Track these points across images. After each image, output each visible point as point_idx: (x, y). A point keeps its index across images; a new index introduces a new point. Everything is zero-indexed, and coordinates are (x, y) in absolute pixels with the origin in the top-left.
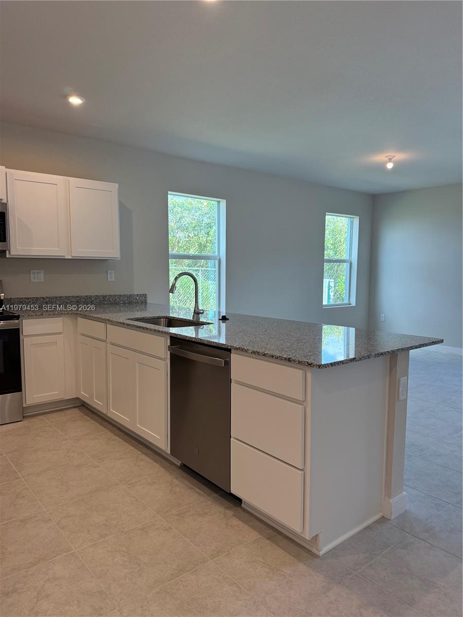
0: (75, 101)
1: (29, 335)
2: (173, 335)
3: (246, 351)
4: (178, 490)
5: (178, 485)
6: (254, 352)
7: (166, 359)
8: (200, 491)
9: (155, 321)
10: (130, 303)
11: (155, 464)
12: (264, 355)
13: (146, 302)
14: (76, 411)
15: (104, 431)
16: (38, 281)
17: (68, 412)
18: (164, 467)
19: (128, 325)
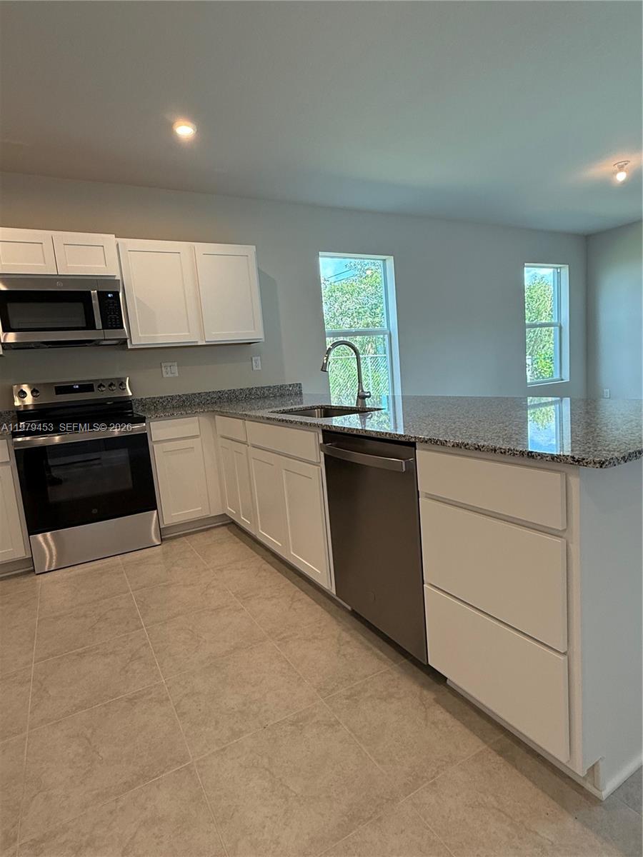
0: (185, 131)
1: (159, 441)
2: (325, 428)
3: (443, 444)
4: (350, 650)
5: (348, 642)
6: (457, 445)
7: (320, 463)
8: (381, 654)
9: (308, 412)
10: (282, 396)
11: (317, 606)
12: (478, 448)
13: (301, 394)
14: (225, 529)
15: (254, 556)
16: (172, 375)
17: (215, 532)
18: (329, 612)
19: (268, 418)
